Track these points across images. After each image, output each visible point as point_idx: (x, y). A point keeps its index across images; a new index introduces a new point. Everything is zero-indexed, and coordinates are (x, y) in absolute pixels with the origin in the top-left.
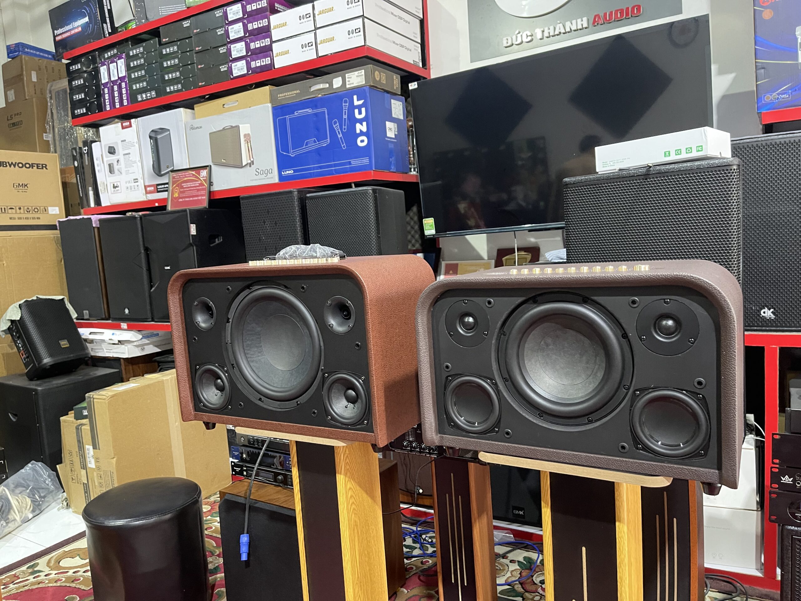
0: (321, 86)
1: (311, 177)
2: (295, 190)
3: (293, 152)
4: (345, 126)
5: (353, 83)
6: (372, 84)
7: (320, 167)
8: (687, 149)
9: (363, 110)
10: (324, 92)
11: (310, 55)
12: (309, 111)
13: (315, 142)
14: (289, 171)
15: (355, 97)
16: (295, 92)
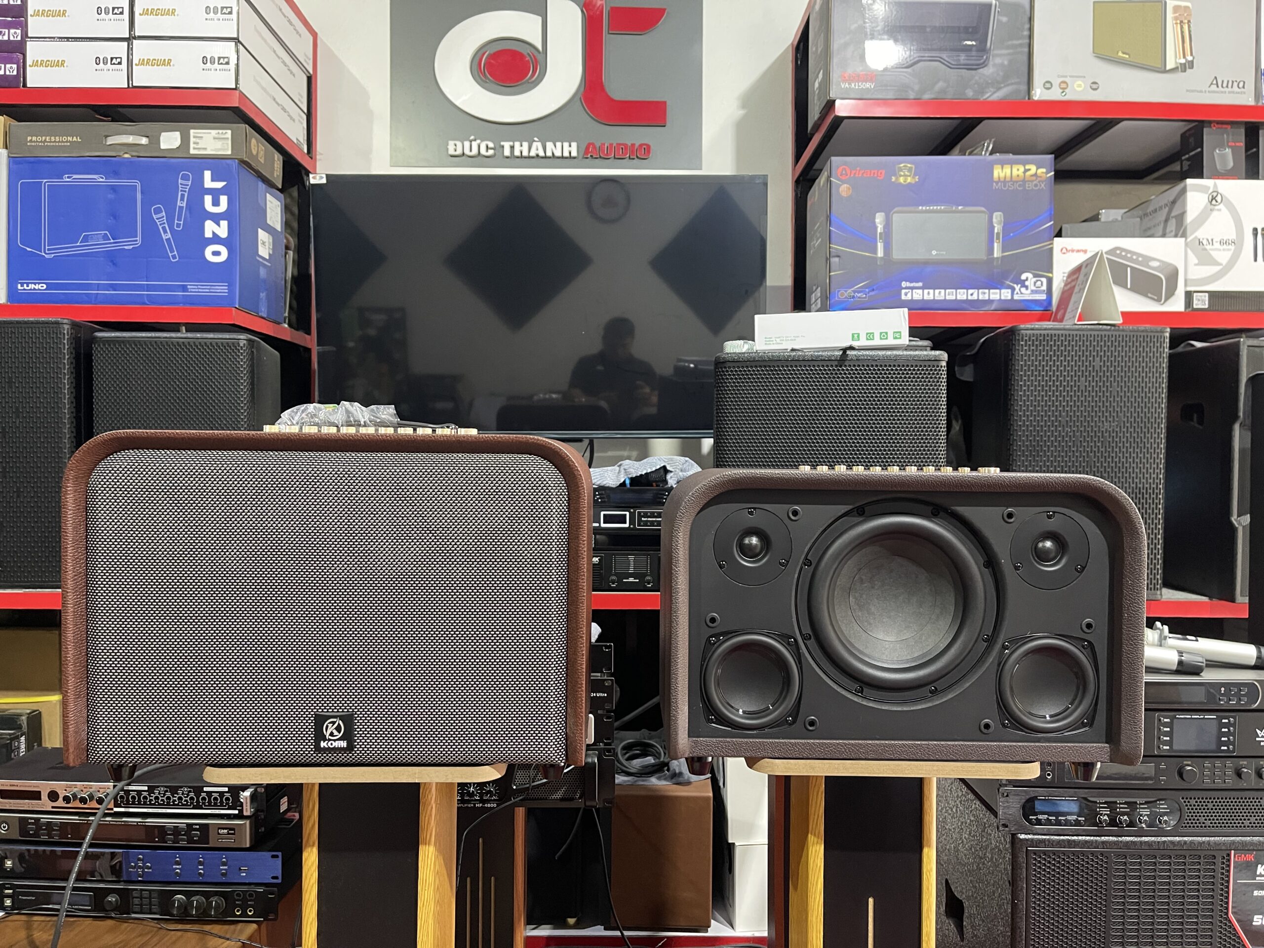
0: (131, 139)
1: (90, 303)
2: (65, 321)
3: (49, 250)
4: (179, 219)
5: (205, 149)
6: (247, 159)
7: (114, 287)
8: (881, 333)
9: (224, 199)
10: (137, 152)
11: (115, 79)
12: (100, 179)
13: (105, 237)
14: (35, 284)
15: (207, 174)
16: (70, 139)
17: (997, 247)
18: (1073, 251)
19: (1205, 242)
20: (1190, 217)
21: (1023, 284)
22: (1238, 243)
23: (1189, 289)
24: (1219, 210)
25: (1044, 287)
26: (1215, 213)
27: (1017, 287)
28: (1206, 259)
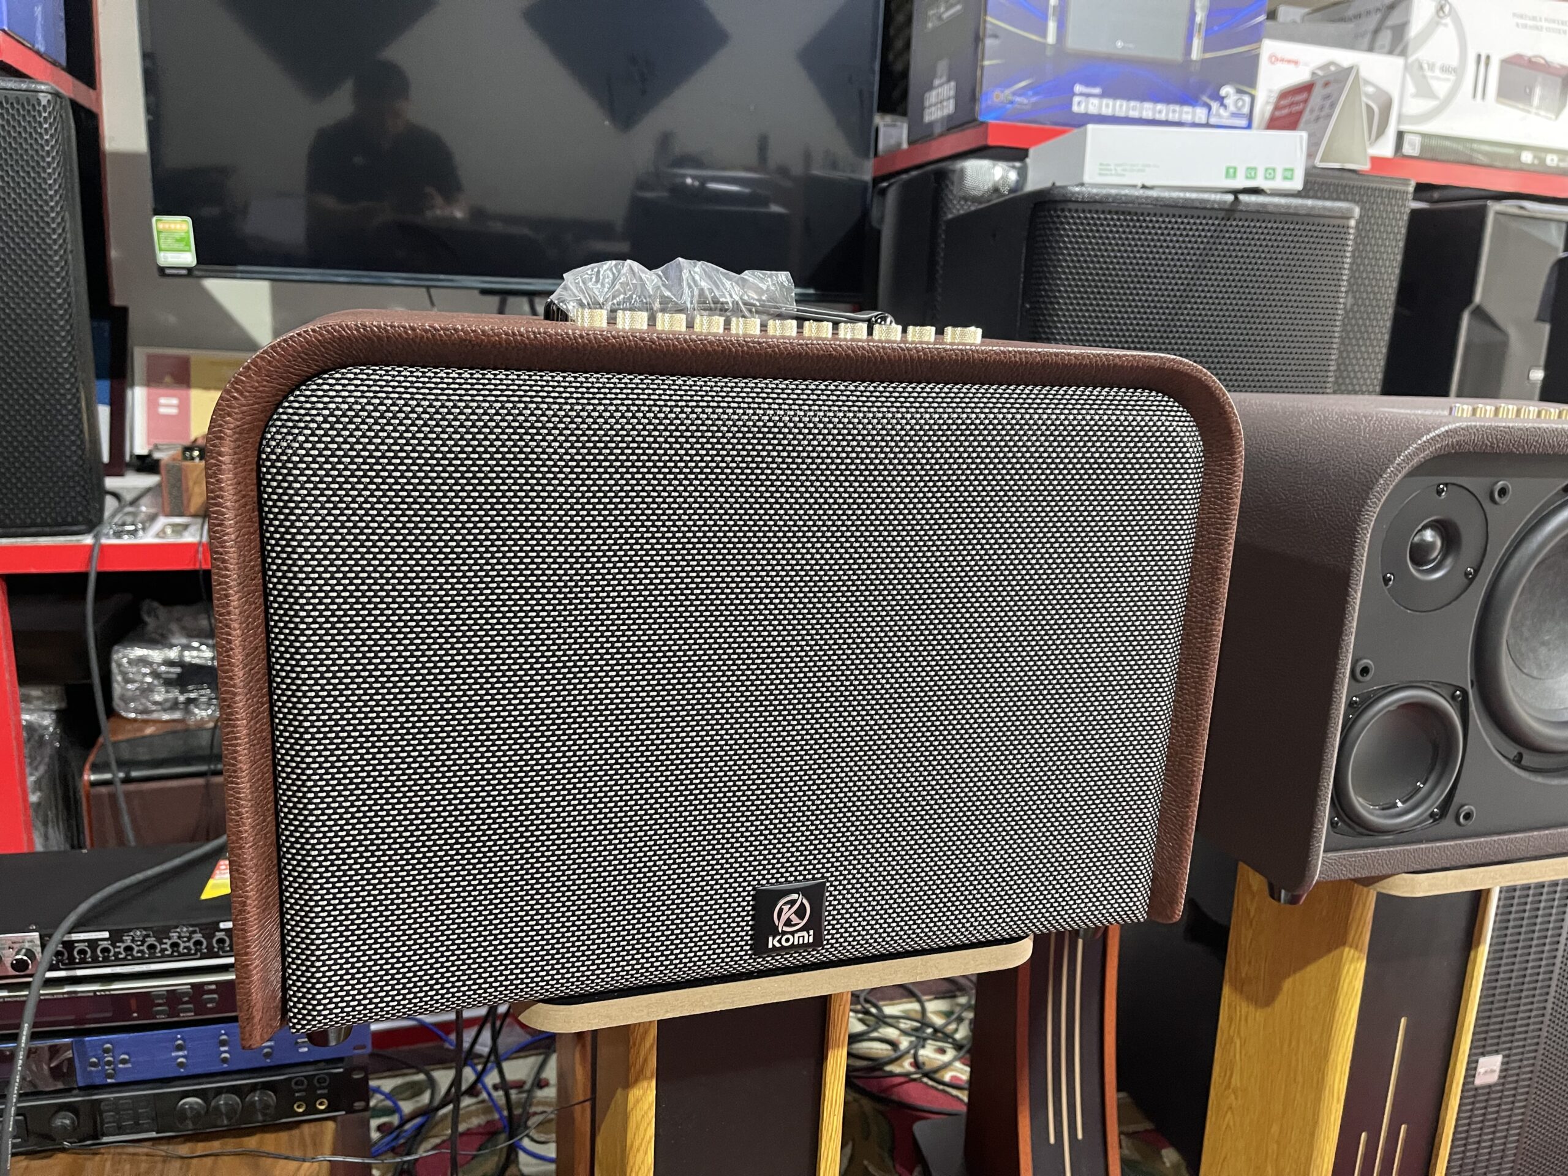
8: (1267, 170)
17: (1197, 43)
18: (1282, 60)
19: (1425, 66)
20: (1415, 29)
21: (1221, 100)
22: (1458, 72)
23: (1403, 128)
24: (1446, 25)
25: (1246, 110)
26: (1441, 29)
27: (1215, 105)
28: (1425, 91)
